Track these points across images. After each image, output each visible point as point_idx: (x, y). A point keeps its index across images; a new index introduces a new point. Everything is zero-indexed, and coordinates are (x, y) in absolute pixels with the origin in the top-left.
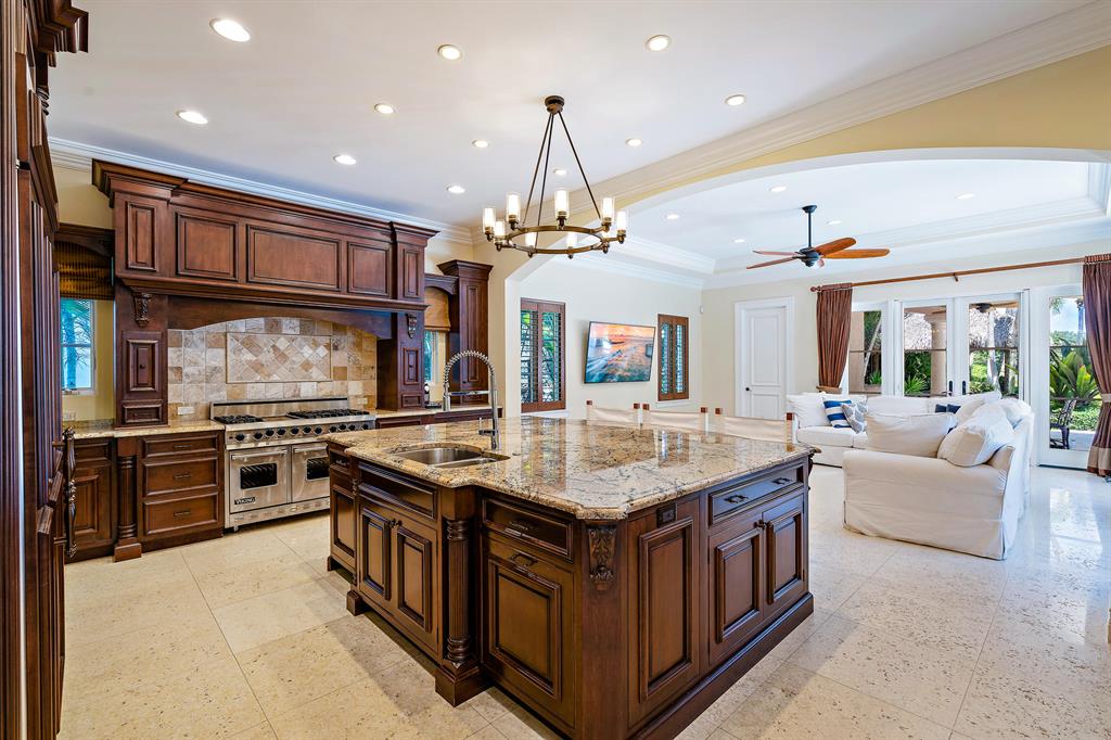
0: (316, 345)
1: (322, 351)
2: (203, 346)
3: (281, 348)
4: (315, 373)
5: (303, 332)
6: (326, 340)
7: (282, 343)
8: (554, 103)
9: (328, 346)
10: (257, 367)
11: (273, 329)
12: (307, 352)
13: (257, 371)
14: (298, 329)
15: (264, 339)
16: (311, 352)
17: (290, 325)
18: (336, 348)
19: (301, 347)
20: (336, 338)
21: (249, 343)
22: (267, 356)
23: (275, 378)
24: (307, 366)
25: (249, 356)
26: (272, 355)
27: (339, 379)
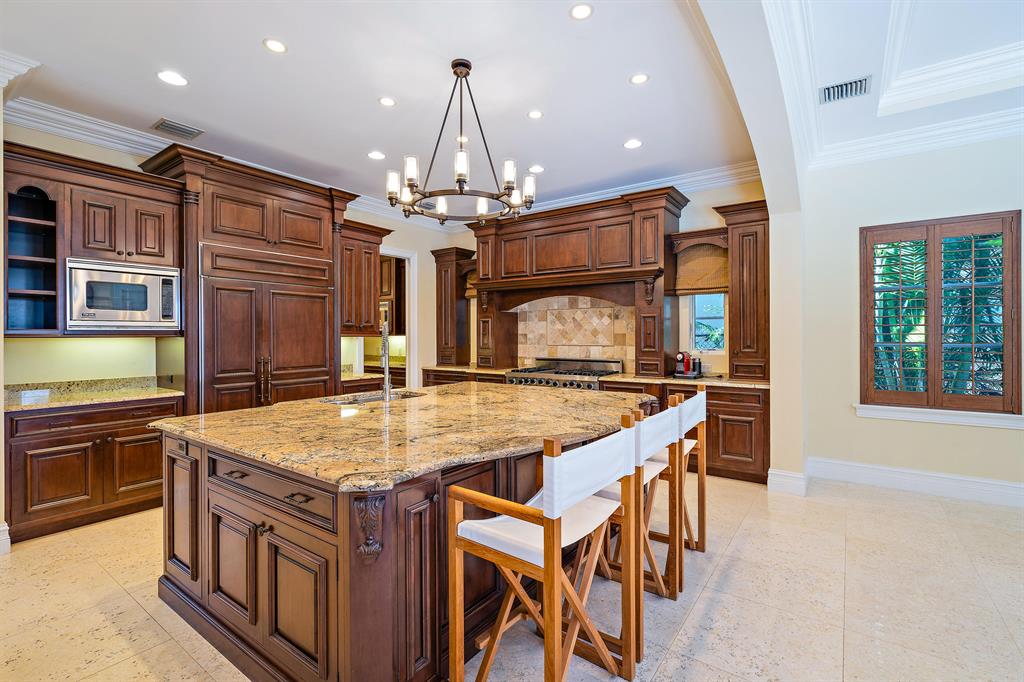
0: (601, 315)
1: (606, 320)
2: (536, 320)
3: (578, 320)
4: (602, 339)
5: (593, 306)
6: (608, 311)
7: (579, 315)
8: (461, 67)
9: (610, 316)
10: (564, 334)
11: (573, 305)
12: (595, 321)
13: (564, 336)
14: (589, 303)
15: (567, 313)
16: (597, 321)
17: (584, 301)
18: (617, 317)
19: (591, 317)
20: (618, 308)
21: (560, 318)
22: (570, 326)
23: (574, 342)
24: (595, 333)
25: (559, 326)
26: (572, 325)
27: (619, 344)
